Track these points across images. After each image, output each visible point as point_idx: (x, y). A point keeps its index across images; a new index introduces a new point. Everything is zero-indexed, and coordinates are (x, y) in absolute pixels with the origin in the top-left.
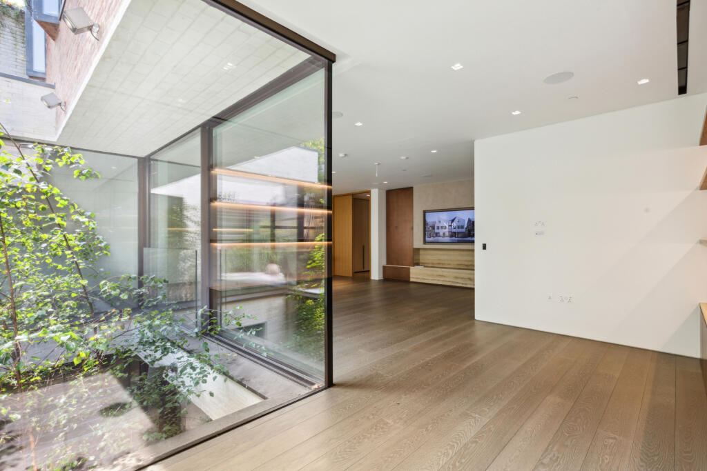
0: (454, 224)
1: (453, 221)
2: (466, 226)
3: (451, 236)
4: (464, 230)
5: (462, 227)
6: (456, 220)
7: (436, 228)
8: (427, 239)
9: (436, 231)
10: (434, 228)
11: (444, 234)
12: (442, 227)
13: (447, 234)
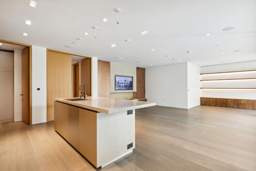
0: (126, 82)
1: (125, 81)
2: (129, 83)
3: (125, 87)
4: (128, 85)
5: (128, 83)
6: (126, 81)
7: (119, 83)
8: (116, 88)
9: (120, 85)
10: (119, 84)
11: (122, 86)
12: (122, 83)
13: (123, 86)
